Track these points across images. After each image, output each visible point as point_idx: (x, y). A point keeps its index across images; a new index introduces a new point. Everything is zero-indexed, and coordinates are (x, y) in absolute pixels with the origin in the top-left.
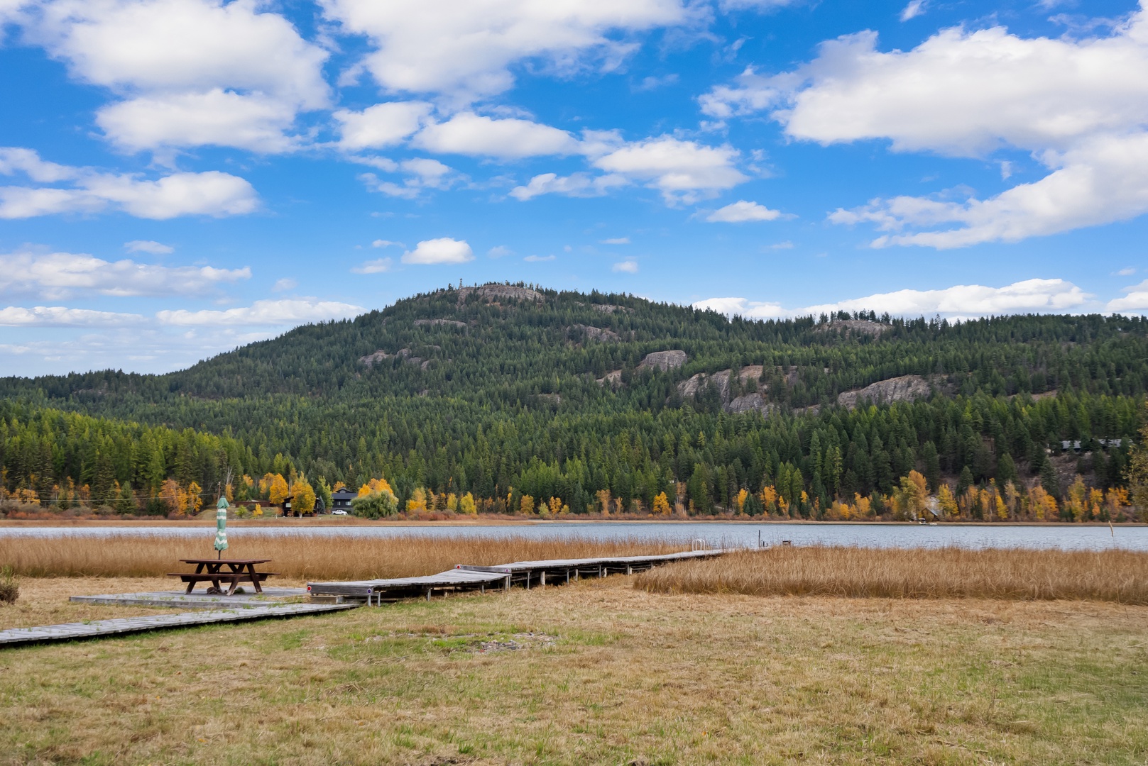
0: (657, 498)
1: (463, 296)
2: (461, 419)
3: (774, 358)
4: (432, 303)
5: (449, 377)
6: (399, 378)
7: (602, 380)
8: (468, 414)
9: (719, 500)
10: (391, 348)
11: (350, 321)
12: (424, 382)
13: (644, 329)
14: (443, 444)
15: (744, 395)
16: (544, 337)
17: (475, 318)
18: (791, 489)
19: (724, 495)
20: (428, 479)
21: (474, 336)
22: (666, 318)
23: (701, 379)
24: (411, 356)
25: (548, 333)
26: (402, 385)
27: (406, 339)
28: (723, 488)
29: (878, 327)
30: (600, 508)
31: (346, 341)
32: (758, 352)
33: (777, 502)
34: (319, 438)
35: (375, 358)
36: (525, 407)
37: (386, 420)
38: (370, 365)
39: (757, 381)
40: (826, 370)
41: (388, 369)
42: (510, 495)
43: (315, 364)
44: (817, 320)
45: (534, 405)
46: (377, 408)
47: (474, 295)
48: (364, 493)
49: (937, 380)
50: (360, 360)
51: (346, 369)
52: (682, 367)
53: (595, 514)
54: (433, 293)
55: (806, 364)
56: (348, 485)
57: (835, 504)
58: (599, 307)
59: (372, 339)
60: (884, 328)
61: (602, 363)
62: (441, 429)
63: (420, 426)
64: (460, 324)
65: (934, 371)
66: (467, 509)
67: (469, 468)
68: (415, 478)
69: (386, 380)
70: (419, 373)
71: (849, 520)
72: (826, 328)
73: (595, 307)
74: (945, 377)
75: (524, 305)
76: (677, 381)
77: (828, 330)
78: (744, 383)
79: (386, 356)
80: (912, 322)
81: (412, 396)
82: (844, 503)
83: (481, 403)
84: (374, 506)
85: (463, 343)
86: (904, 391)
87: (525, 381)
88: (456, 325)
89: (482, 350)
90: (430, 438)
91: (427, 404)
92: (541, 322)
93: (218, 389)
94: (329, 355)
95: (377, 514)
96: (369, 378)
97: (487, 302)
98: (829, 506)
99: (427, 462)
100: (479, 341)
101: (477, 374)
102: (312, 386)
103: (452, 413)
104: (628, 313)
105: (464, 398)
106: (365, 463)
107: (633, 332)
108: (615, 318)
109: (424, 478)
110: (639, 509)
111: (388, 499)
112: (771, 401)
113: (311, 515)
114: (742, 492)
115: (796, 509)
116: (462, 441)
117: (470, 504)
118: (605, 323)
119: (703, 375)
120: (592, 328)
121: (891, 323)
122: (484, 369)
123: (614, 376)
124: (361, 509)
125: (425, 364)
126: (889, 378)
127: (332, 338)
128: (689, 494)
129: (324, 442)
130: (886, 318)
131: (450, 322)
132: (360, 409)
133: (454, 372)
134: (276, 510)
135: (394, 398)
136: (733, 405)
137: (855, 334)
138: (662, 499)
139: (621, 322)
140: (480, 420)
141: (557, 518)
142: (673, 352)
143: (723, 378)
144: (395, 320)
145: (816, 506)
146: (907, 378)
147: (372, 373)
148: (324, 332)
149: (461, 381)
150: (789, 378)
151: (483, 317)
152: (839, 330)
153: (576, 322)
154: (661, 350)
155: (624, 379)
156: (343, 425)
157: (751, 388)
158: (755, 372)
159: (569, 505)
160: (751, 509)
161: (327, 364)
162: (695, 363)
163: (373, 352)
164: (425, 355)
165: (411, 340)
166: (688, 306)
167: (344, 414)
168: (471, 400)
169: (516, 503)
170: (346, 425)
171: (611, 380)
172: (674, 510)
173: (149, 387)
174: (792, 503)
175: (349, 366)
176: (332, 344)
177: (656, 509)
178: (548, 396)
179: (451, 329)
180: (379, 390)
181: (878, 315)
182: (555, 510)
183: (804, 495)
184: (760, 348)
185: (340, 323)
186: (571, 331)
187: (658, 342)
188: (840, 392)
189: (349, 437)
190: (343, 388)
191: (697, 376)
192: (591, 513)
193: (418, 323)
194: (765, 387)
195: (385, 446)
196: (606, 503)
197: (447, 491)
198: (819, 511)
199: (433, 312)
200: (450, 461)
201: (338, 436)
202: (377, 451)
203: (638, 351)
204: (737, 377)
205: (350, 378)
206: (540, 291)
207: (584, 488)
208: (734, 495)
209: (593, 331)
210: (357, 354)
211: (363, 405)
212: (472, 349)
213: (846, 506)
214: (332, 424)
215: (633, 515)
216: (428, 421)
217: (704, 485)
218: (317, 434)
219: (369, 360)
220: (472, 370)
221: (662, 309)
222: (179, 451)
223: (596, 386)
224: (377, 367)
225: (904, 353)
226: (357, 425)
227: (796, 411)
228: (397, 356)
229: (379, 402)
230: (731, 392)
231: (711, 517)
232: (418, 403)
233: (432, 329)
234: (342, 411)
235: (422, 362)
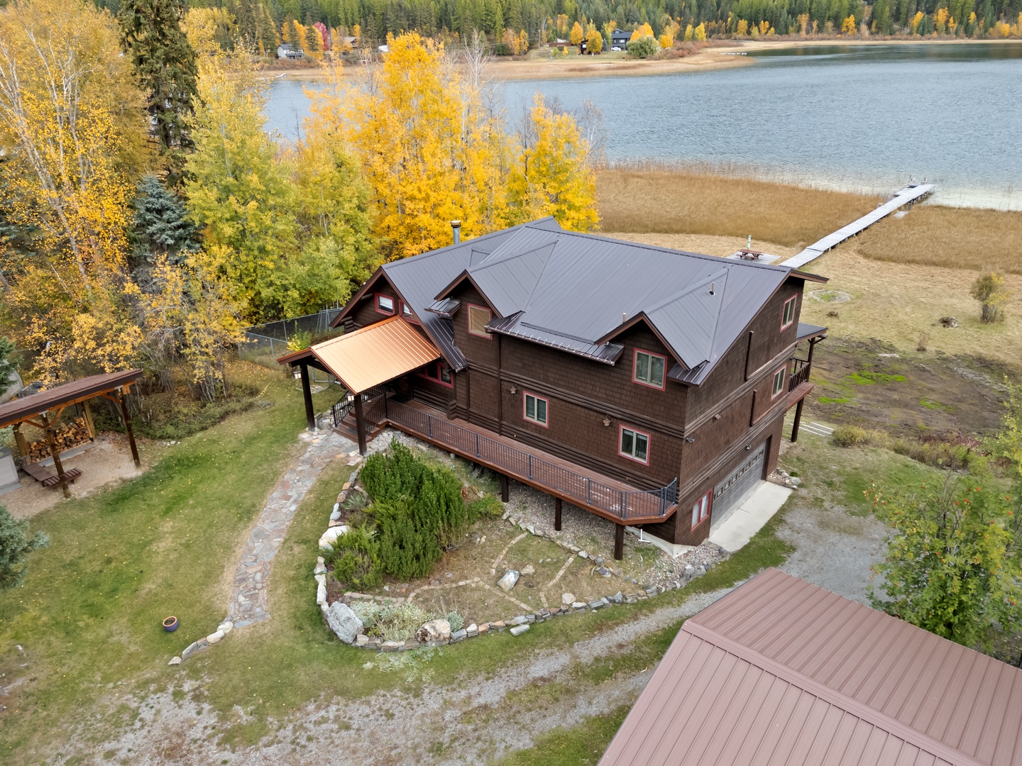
0: (847, 19)
9: (897, 21)
18: (962, 10)
19: (903, 16)
28: (903, 10)
30: (799, 30)
33: (947, 22)
42: (729, 19)
48: (635, 37)
53: (793, 35)
57: (998, 23)
66: (699, 37)
71: (1007, 38)
82: (1007, 23)
84: (643, 48)
95: (644, 54)
98: (992, 25)
110: (830, 30)
113: (599, 53)
114: (919, 13)
115: (962, 28)
117: (701, 32)
128: (873, 16)
134: (577, 49)
138: (851, 21)
141: (765, 40)
145: (981, 25)
159: (775, 27)
160: (923, 30)
169: (733, 26)
172: (859, 30)
174: (961, 23)
177: (844, 29)
182: (763, 31)
183: (973, 15)
192: (791, 34)
196: (804, 26)
198: (983, 30)
207: (789, 13)
208: (912, 16)
213: (1008, 25)
215: (825, 35)
217: (887, 9)
231: (889, 37)
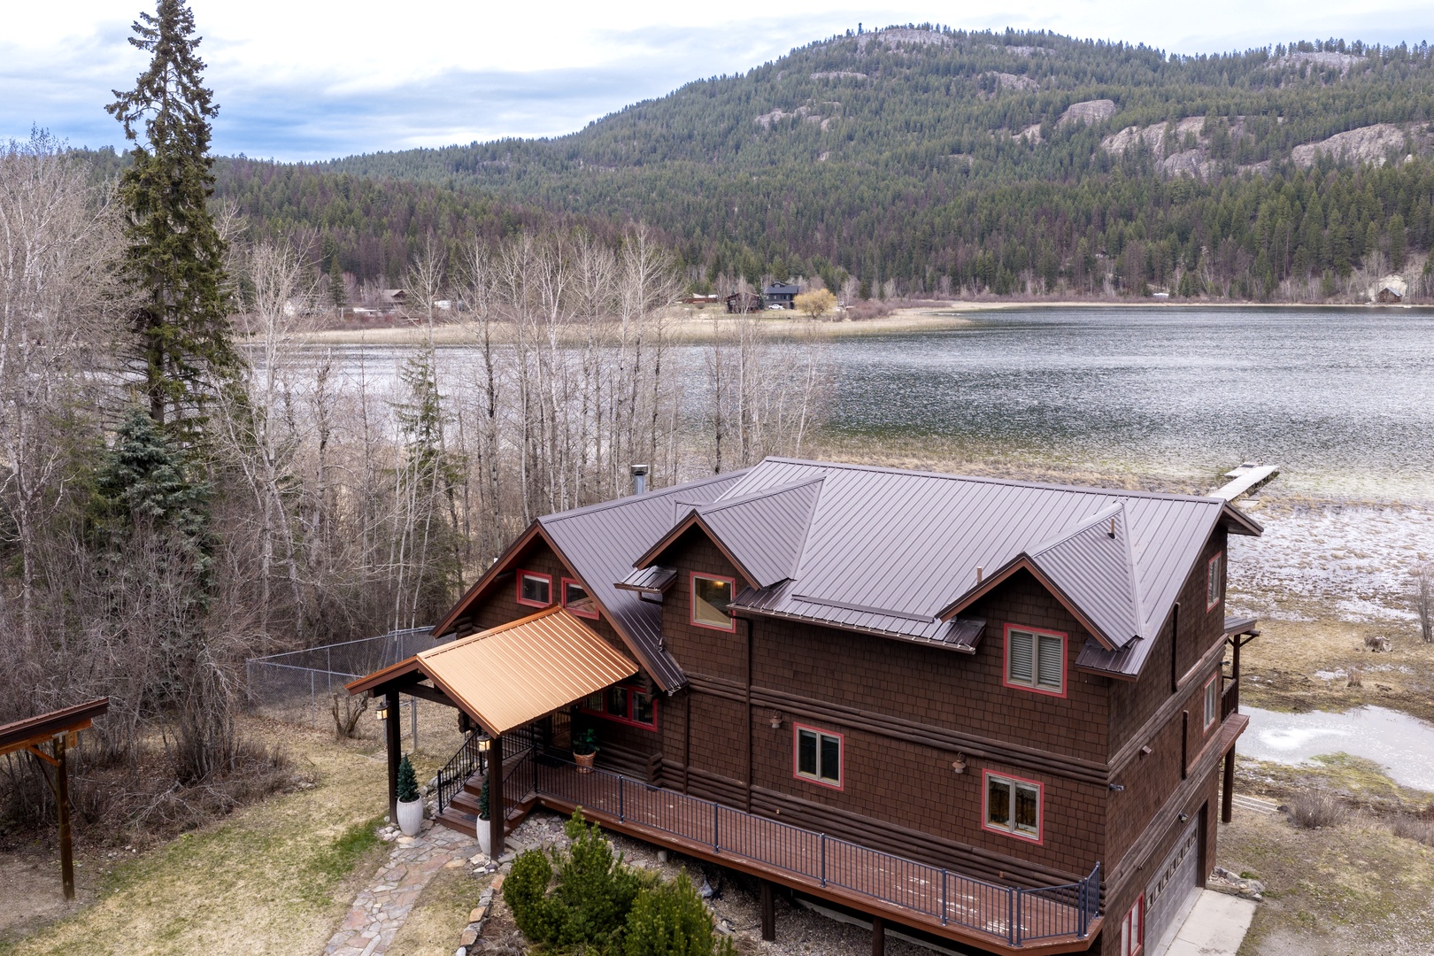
0: (1083, 276)
1: (863, 42)
2: (868, 186)
3: (1218, 108)
4: (830, 52)
5: (851, 138)
6: (798, 139)
7: (1019, 137)
8: (875, 181)
9: (1152, 279)
10: (787, 105)
11: (743, 76)
12: (824, 143)
13: (1066, 74)
15: (1182, 152)
16: (953, 89)
17: (877, 69)
19: (1157, 273)
21: (876, 90)
22: (1091, 60)
23: (1131, 132)
24: (809, 114)
25: (957, 83)
26: (801, 147)
27: (805, 96)
28: (1156, 265)
29: (1346, 60)
30: (1023, 288)
31: (740, 99)
32: (1199, 100)
35: (772, 118)
36: (935, 169)
38: (767, 126)
39: (1198, 135)
40: (1280, 120)
41: (787, 129)
43: (710, 125)
44: (1273, 52)
45: (943, 167)
46: (780, 176)
47: (875, 40)
49: (1414, 129)
50: (756, 120)
51: (742, 130)
52: (1110, 119)
53: (1016, 293)
54: (830, 41)
55: (1256, 113)
57: (1282, 284)
58: (1015, 49)
59: (767, 96)
60: (1356, 60)
61: (1019, 118)
62: (848, 199)
63: (826, 195)
64: (860, 76)
65: (1410, 119)
67: (882, 242)
69: (785, 142)
70: (819, 134)
72: (1282, 63)
73: (1009, 50)
74: (1425, 125)
75: (931, 52)
76: (1102, 136)
77: (1285, 66)
78: (1182, 139)
79: (783, 115)
80: (1391, 52)
81: (813, 159)
82: (1293, 283)
83: (887, 167)
85: (865, 98)
86: (1373, 144)
87: (934, 141)
88: (856, 78)
89: (885, 106)
90: (838, 209)
91: (831, 170)
92: (947, 70)
93: (615, 156)
94: (723, 116)
96: (767, 140)
97: (888, 49)
98: (1277, 286)
100: (882, 95)
101: (881, 133)
102: (708, 150)
103: (857, 179)
104: (1048, 55)
105: (869, 162)
107: (1053, 77)
108: (1032, 64)
110: (1062, 289)
112: (1213, 157)
114: (1178, 269)
115: (1237, 289)
118: (1021, 70)
119: (1134, 129)
120: (1006, 75)
121: (1364, 53)
122: (889, 127)
123: (1033, 131)
125: (825, 124)
126: (1355, 128)
127: (725, 96)
128: (1119, 271)
130: (1358, 48)
131: (850, 74)
132: (763, 178)
133: (856, 131)
136: (1169, 162)
137: (1319, 69)
138: (1088, 278)
139: (1039, 67)
141: (979, 300)
142: (1099, 102)
143: (1157, 132)
144: (790, 73)
145: (1261, 286)
146: (1377, 128)
147: (770, 135)
149: (864, 141)
150: (1236, 131)
151: (885, 68)
152: (1298, 66)
153: (988, 68)
154: (1085, 100)
155: (1044, 134)
157: (1190, 143)
158: (1195, 126)
159: (991, 285)
160: (1188, 290)
161: (722, 125)
162: (1124, 114)
163: (769, 111)
164: (825, 112)
165: (808, 97)
166: (1117, 42)
168: (876, 163)
171: (1029, 136)
172: (1102, 291)
173: (550, 157)
174: (1233, 282)
175: (745, 127)
176: (725, 103)
177: (1081, 288)
178: (961, 157)
179: (852, 82)
180: (778, 153)
181: (1348, 44)
183: (1248, 273)
184: (1201, 95)
186: (985, 79)
187: (1081, 90)
188: (1294, 146)
190: (740, 153)
191: (1127, 129)
192: (1013, 293)
193: (817, 76)
194: (1206, 142)
196: (1029, 284)
199: (832, 63)
203: (1059, 103)
204: (1173, 131)
205: (747, 140)
206: (947, 32)
208: (1169, 273)
209: (1007, 79)
210: (752, 113)
211: (765, 173)
212: (874, 105)
215: (1058, 295)
217: (1136, 262)
219: (765, 120)
220: (875, 129)
221: (1086, 49)
223: (1012, 144)
224: (774, 127)
225: (1377, 97)
226: (761, 196)
227: (1242, 169)
228: (795, 115)
230: (1166, 148)
231: (1144, 298)
232: (821, 169)
233: (831, 83)
234: (745, 181)
235: (822, 120)
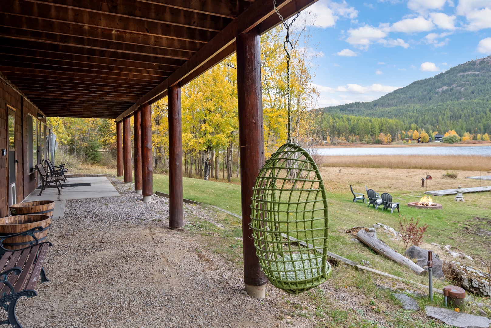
1: (478, 62)
2: (479, 107)
4: (465, 67)
5: (473, 93)
6: (453, 95)
8: (482, 105)
10: (448, 85)
11: (432, 78)
12: (463, 95)
14: (472, 117)
17: (484, 70)
20: (467, 129)
21: (483, 76)
24: (457, 87)
26: (454, 97)
27: (455, 81)
31: (431, 85)
34: (424, 117)
35: (443, 89)
37: (448, 110)
41: (448, 92)
43: (420, 93)
46: (445, 106)
47: (483, 61)
48: (447, 135)
50: (437, 90)
51: (432, 94)
54: (465, 63)
56: (439, 133)
59: (441, 82)
62: (471, 111)
63: (462, 111)
64: (477, 73)
66: (486, 139)
67: (484, 124)
68: (462, 129)
69: (447, 96)
70: (460, 92)
79: (447, 88)
81: (458, 100)
83: (487, 100)
84: (451, 139)
85: (479, 79)
88: (475, 73)
89: (487, 81)
90: (467, 115)
91: (465, 103)
93: (388, 104)
94: (425, 90)
95: (452, 142)
96: (441, 96)
97: (488, 63)
99: (466, 123)
100: (486, 78)
101: (485, 90)
102: (420, 101)
103: (475, 105)
105: (480, 99)
106: (442, 124)
109: (465, 129)
111: (456, 137)
113: (427, 143)
116: (480, 115)
117: (487, 137)
122: (488, 88)
124: (446, 140)
125: (463, 89)
127: (426, 84)
129: (426, 119)
131: (473, 73)
132: (439, 107)
133: (475, 90)
134: (416, 141)
135: (451, 102)
140: (487, 107)
144: (450, 75)
147: (442, 94)
148: (423, 82)
149: (478, 93)
151: (487, 69)
156: (433, 113)
161: (425, 93)
163: (442, 87)
164: (462, 86)
165: (456, 81)
167: (433, 109)
168: (483, 100)
170: (434, 112)
173: (368, 106)
175: (433, 93)
176: (426, 86)
179: (473, 75)
180: (445, 99)
185: (429, 79)
189: (435, 116)
190: (431, 100)
193: (459, 75)
195: (449, 118)
197: (476, 132)
199: (465, 70)
200: (476, 122)
201: (431, 116)
202: (446, 120)
205: (433, 97)
210: (436, 88)
211: (439, 105)
212: (482, 81)
214: (428, 112)
216: (465, 109)
218: (423, 116)
219: (440, 90)
220: (483, 89)
222: (383, 125)
224: (443, 92)
226: (438, 112)
228: (451, 87)
229: (445, 104)
232: (461, 103)
233: (465, 76)
234: (432, 108)
235: (462, 88)
